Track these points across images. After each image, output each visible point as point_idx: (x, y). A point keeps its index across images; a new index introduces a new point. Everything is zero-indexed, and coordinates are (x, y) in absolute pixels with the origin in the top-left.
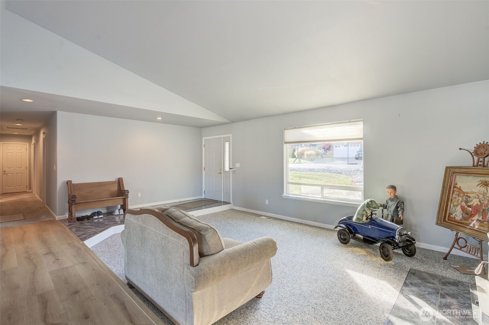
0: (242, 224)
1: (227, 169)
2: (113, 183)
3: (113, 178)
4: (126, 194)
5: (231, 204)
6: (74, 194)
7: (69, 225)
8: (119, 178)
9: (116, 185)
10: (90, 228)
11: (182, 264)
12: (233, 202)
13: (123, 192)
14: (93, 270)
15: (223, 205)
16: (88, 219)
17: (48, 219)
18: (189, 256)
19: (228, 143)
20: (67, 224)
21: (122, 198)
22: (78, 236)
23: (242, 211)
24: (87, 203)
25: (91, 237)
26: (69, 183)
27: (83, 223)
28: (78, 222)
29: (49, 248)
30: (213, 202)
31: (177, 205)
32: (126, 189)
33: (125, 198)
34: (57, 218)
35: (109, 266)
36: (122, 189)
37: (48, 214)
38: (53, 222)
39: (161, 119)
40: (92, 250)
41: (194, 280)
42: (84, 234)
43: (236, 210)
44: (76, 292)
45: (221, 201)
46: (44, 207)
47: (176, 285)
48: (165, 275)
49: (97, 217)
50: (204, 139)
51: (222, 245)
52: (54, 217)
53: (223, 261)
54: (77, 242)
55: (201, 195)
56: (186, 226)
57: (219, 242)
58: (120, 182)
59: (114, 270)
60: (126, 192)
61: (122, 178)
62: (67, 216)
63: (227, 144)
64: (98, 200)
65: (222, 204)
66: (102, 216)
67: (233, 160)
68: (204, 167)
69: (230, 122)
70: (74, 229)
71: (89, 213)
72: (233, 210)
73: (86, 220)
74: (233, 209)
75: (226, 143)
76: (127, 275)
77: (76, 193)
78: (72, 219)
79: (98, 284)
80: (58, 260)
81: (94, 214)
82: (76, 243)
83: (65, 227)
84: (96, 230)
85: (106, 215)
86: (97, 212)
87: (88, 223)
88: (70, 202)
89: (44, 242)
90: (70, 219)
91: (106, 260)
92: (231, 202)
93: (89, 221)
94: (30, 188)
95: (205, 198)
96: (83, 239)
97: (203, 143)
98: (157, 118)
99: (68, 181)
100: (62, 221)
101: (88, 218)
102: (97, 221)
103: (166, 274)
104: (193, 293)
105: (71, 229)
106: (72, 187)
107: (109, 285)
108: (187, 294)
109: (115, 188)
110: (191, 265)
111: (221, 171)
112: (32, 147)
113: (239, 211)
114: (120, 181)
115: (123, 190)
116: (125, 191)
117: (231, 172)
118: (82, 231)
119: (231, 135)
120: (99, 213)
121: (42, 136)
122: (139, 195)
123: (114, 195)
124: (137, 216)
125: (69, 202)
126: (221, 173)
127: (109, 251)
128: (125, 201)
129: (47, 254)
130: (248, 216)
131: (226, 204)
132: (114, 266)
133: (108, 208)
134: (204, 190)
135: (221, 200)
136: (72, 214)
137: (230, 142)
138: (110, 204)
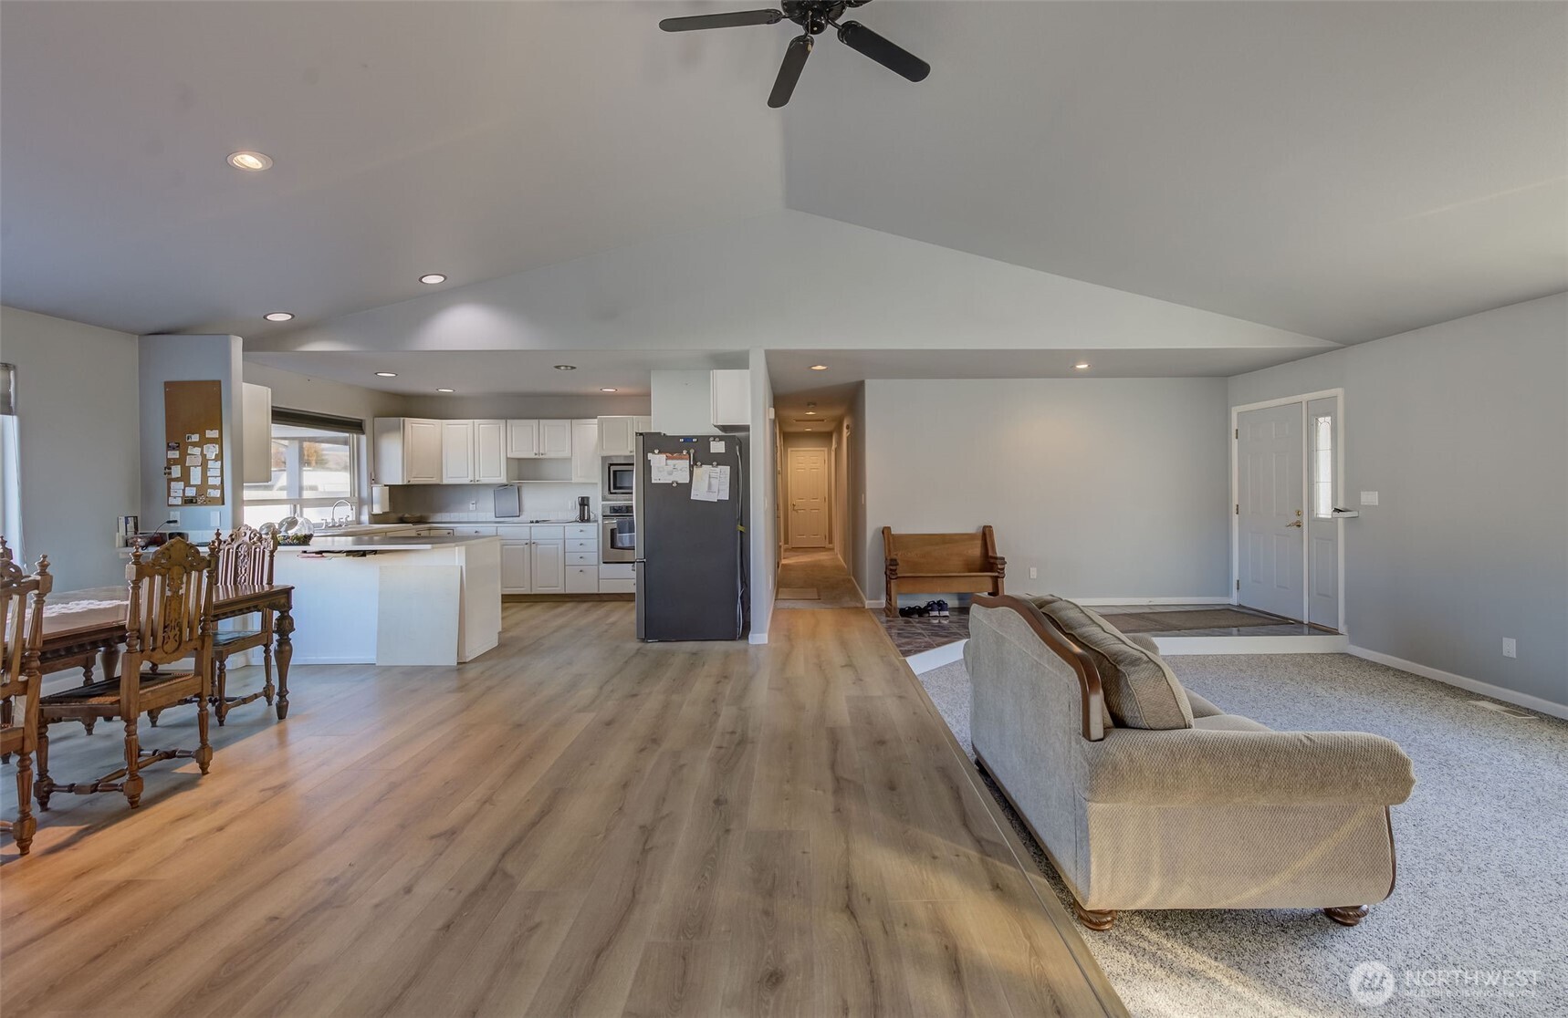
0: (1367, 707)
1: (1324, 509)
2: (970, 537)
3: (971, 527)
4: (999, 567)
5: (1338, 634)
6: (895, 557)
7: (888, 621)
8: (985, 527)
9: (979, 543)
10: (920, 634)
11: (1067, 729)
12: (1349, 631)
13: (992, 561)
14: (915, 713)
15: (1309, 634)
16: (920, 616)
17: (853, 604)
18: (1081, 713)
19: (1328, 419)
20: (884, 618)
21: (991, 577)
22: (899, 646)
23: (1388, 668)
24: (917, 579)
25: (920, 651)
26: (886, 531)
27: (910, 622)
28: (901, 618)
29: (849, 657)
30: (1266, 621)
31: (1139, 614)
32: (999, 555)
33: (997, 577)
34: (868, 604)
35: (947, 719)
36: (990, 554)
37: (854, 594)
38: (860, 610)
39: (1086, 366)
40: (920, 679)
41: (1087, 770)
42: (908, 644)
43: (1361, 660)
44: (882, 743)
45: (1302, 623)
46: (850, 581)
47: (1057, 778)
48: (1037, 751)
49: (936, 613)
50: (1235, 411)
51: (1180, 711)
52: (862, 603)
53: (1175, 754)
54: (895, 657)
55: (1228, 593)
56: (1087, 646)
57: (1172, 702)
58: (986, 535)
59: (957, 730)
60: (998, 562)
61: (991, 527)
62: (883, 602)
63: (1324, 425)
64: (938, 575)
65: (1306, 630)
66: (947, 613)
67: (1351, 478)
68: (1235, 501)
69: (1332, 344)
70: (894, 631)
71: (922, 602)
72: (1346, 657)
73: (917, 616)
74: (1351, 656)
75: (1321, 419)
76: (974, 742)
77: (898, 555)
78: (890, 610)
79: (918, 741)
80: (861, 680)
81: (930, 607)
82: (893, 657)
83: (879, 624)
84: (930, 640)
85: (956, 613)
86: (939, 602)
87: (918, 623)
88: (888, 573)
89: (844, 644)
90: (889, 610)
91: (944, 706)
92: (1342, 628)
93: (922, 619)
94: (830, 542)
95: (1240, 606)
96: (906, 653)
97: (1234, 426)
98: (1073, 366)
99: (885, 528)
100: (876, 611)
101: (921, 612)
102: (937, 621)
103: (1039, 749)
104: (1090, 804)
105: (889, 628)
106: (891, 541)
107: (938, 749)
108: (1077, 803)
109: (976, 551)
110: (1084, 736)
111: (1297, 518)
112: (833, 454)
113: (1374, 665)
114: (987, 533)
115: (992, 557)
116: (996, 558)
117: (1341, 522)
118: (906, 637)
119: (1338, 392)
120: (941, 606)
121: (845, 433)
122: (1034, 573)
123: (970, 567)
124: (990, 610)
125: (886, 573)
126: (1299, 526)
127: (952, 689)
128: (996, 581)
129: (846, 666)
130: (1413, 687)
131: (1317, 631)
132: (958, 722)
133: (961, 597)
134: (1236, 576)
135: (1299, 619)
136: (890, 600)
137: (1336, 414)
138: (964, 587)
